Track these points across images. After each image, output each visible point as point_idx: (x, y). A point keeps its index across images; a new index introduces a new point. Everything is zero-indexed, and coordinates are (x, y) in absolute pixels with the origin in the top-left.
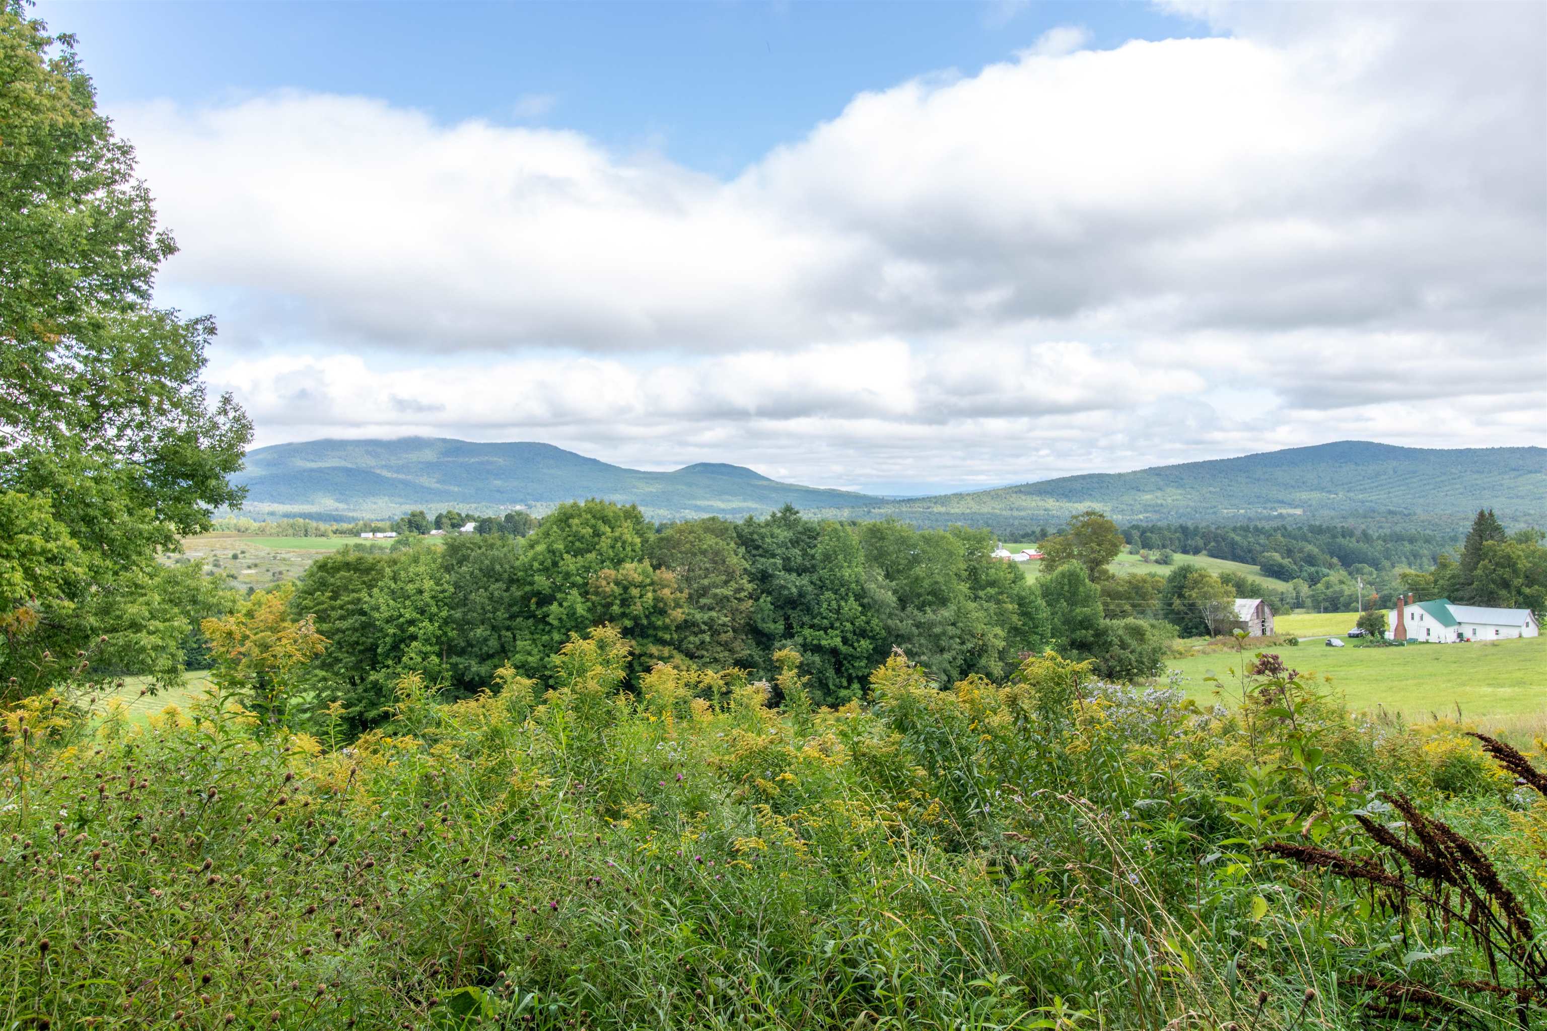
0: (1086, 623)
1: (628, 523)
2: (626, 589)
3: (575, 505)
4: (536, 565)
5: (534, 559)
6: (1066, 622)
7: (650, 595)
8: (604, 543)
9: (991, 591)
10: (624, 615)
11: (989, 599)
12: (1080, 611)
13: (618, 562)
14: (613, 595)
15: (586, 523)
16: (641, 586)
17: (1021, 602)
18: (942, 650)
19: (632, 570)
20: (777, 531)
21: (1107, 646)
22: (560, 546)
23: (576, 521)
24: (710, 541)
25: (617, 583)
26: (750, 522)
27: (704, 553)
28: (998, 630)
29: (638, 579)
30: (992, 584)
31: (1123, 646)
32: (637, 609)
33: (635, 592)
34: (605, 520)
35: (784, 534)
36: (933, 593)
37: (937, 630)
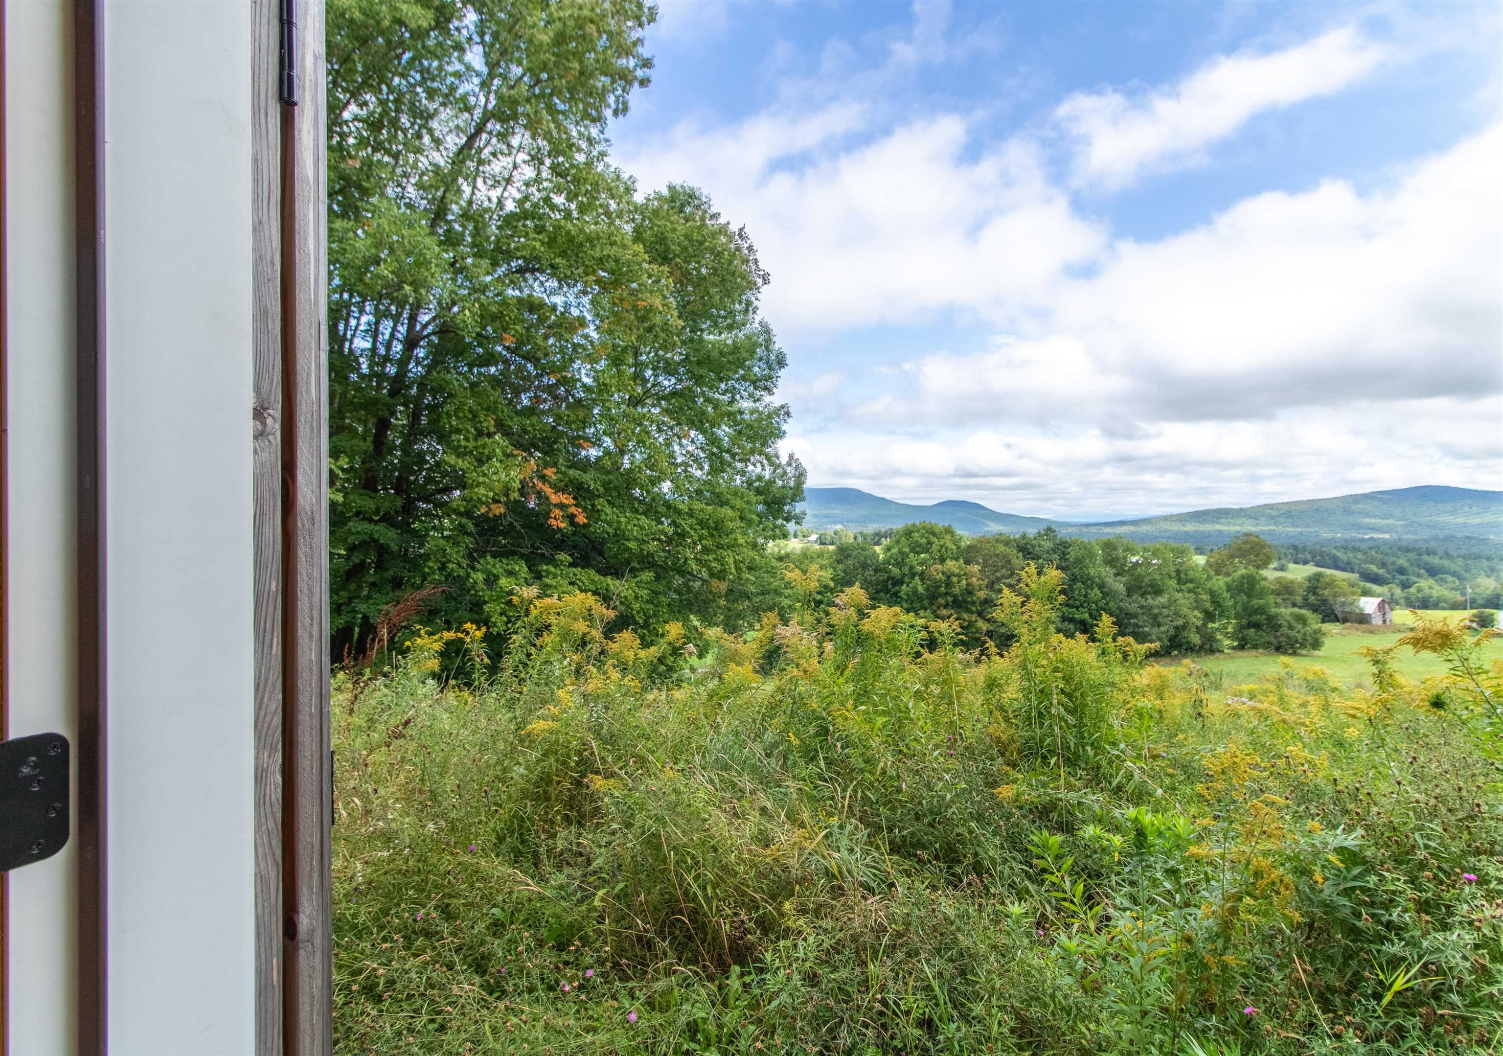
0: (1260, 610)
1: (948, 537)
2: (948, 577)
3: (914, 525)
4: (892, 561)
5: (891, 557)
6: (1245, 609)
7: (964, 582)
8: (935, 548)
9: (1191, 586)
10: (947, 594)
11: (1190, 591)
12: (1256, 602)
13: (942, 561)
14: (941, 580)
15: (922, 536)
16: (959, 576)
17: (1212, 593)
18: (1159, 626)
19: (952, 565)
20: (1043, 543)
21: (1276, 627)
22: (907, 550)
23: (916, 535)
24: (1001, 548)
25: (943, 573)
26: (1024, 536)
27: (997, 555)
28: (1197, 613)
29: (957, 571)
30: (1191, 581)
31: (1291, 628)
32: (956, 590)
33: (955, 579)
34: (934, 534)
35: (1048, 545)
36: (1151, 586)
37: (1156, 611)
